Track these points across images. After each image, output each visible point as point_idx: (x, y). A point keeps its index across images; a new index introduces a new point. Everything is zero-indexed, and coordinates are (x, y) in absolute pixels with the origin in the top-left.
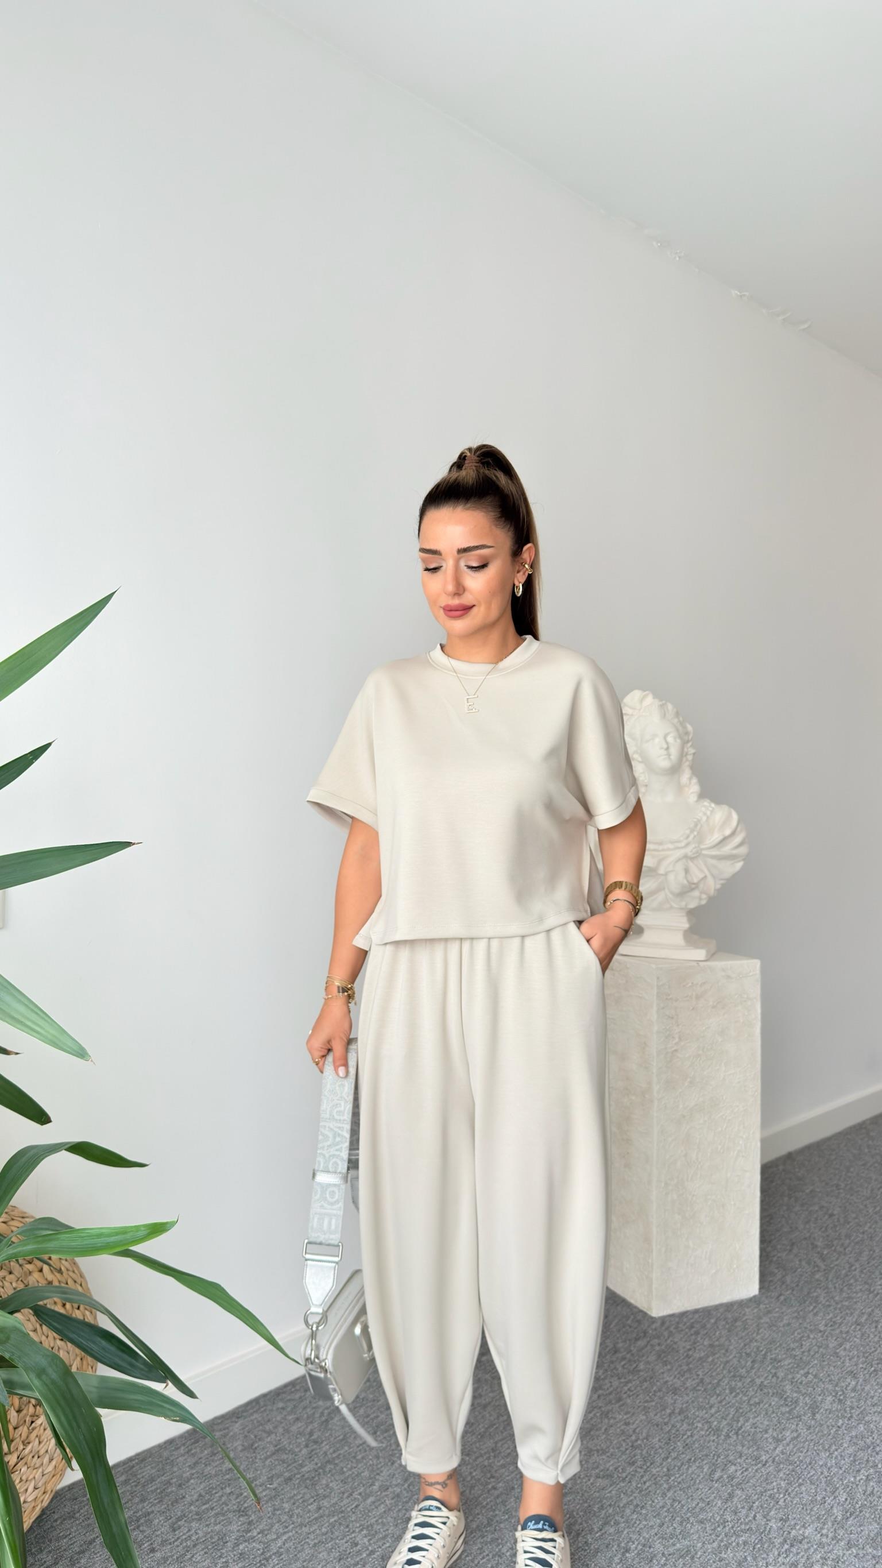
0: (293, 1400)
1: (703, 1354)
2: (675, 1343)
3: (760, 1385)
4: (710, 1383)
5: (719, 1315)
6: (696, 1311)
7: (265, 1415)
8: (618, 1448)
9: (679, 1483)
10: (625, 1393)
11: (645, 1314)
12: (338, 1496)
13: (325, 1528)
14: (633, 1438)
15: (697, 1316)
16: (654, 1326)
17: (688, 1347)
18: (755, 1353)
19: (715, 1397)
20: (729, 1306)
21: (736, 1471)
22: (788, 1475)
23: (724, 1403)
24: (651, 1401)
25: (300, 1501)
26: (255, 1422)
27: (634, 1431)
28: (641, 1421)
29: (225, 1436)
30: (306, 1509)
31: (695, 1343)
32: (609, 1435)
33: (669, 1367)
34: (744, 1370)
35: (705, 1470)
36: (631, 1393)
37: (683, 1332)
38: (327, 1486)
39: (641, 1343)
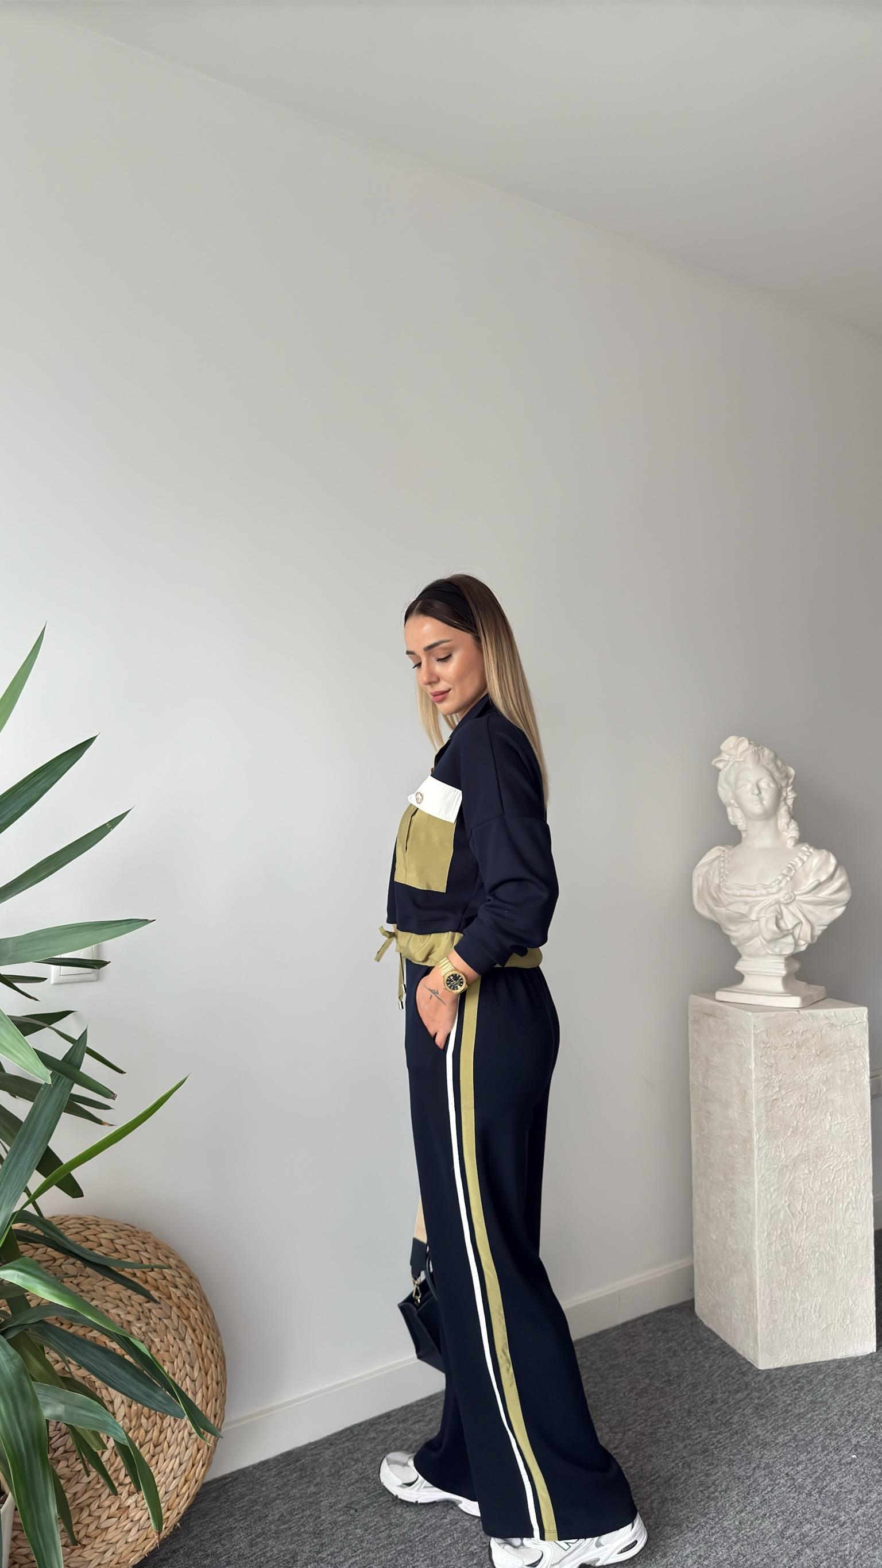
0: (386, 1431)
1: (802, 1411)
2: (776, 1397)
3: (856, 1445)
4: (804, 1440)
5: (829, 1371)
6: (806, 1366)
7: (356, 1444)
8: (694, 1498)
9: (749, 1537)
10: (714, 1444)
11: (752, 1365)
12: (409, 1526)
13: (391, 1555)
14: (712, 1489)
15: (805, 1371)
16: (757, 1380)
17: (788, 1402)
18: (858, 1411)
19: (806, 1454)
20: (841, 1363)
21: (811, 1530)
22: (864, 1538)
23: (813, 1461)
24: (737, 1454)
25: (373, 1529)
26: (346, 1450)
27: (713, 1484)
28: (723, 1473)
29: (315, 1461)
30: (377, 1537)
31: (796, 1398)
32: (687, 1485)
33: (764, 1421)
34: (843, 1428)
35: (779, 1526)
36: (719, 1445)
37: (788, 1387)
38: (401, 1516)
39: (739, 1396)
